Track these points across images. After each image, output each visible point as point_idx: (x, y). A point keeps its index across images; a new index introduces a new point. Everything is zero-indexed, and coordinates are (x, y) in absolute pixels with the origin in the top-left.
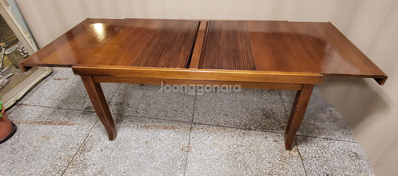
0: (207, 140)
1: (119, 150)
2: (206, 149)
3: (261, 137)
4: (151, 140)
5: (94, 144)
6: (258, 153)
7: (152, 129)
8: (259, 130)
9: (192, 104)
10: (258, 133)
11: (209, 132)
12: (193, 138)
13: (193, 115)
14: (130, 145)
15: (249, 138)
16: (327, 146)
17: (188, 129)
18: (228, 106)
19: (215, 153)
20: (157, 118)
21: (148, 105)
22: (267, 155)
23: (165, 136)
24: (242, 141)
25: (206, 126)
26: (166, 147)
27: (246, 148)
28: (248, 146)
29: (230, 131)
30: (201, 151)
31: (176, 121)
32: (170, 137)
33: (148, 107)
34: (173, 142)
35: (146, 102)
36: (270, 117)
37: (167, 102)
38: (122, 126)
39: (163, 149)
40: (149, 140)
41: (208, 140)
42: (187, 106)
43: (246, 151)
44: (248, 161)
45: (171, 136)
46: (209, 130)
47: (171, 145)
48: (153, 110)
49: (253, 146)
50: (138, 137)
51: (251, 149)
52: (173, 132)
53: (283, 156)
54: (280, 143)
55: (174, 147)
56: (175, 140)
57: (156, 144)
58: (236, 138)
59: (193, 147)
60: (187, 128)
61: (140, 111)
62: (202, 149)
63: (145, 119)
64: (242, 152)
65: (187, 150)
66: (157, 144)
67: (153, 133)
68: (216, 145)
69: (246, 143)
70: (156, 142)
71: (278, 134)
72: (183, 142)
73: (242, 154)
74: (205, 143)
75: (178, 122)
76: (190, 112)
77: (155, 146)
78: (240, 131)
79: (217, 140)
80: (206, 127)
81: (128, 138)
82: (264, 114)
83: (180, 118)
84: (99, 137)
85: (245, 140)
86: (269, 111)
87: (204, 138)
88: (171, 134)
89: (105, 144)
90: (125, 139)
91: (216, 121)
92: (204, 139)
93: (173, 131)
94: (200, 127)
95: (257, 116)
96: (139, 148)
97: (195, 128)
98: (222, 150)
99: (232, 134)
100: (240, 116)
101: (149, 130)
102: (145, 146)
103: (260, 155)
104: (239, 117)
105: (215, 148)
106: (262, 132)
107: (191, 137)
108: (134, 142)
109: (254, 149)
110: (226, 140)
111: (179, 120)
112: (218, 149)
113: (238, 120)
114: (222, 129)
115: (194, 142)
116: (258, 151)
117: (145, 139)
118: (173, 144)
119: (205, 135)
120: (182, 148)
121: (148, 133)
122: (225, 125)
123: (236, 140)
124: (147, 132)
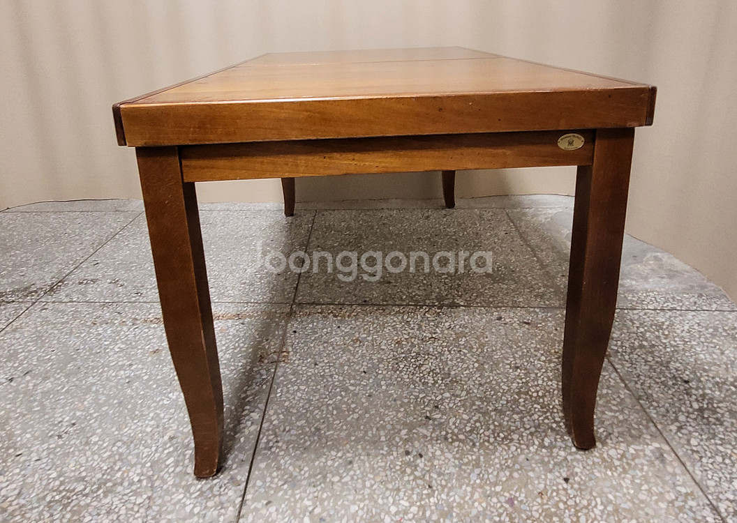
0: (336, 335)
1: (68, 376)
2: (331, 353)
3: (486, 317)
6: (480, 350)
8: (479, 305)
10: (478, 311)
11: (339, 318)
12: (293, 333)
13: (296, 288)
14: (103, 362)
15: (452, 323)
16: (667, 323)
19: (357, 359)
22: (507, 352)
24: (434, 330)
27: (447, 343)
28: (451, 339)
29: (398, 312)
30: (316, 357)
34: (237, 345)
38: (89, 323)
40: (165, 346)
43: (447, 350)
44: (455, 368)
45: (231, 333)
46: (340, 315)
49: (466, 337)
50: (131, 344)
51: (460, 345)
53: (553, 351)
54: (539, 325)
55: (238, 356)
56: (241, 341)
58: (418, 324)
59: (292, 351)
61: (148, 290)
62: (319, 354)
64: (436, 353)
65: (277, 359)
68: (360, 342)
69: (446, 332)
71: (532, 309)
72: (266, 343)
73: (437, 355)
74: (329, 341)
76: (288, 283)
78: (427, 310)
79: (364, 331)
80: (331, 309)
85: (442, 326)
87: (325, 330)
88: (232, 329)
92: (325, 333)
96: (131, 365)
97: (300, 312)
98: (378, 351)
99: (405, 317)
102: (148, 360)
103: (487, 354)
105: (357, 350)
106: (487, 308)
107: (287, 331)
109: (470, 344)
110: (388, 331)
112: (367, 351)
114: (376, 310)
115: (297, 341)
116: (482, 346)
118: (235, 348)
119: (328, 324)
120: (261, 356)
122: (386, 301)
123: (416, 330)
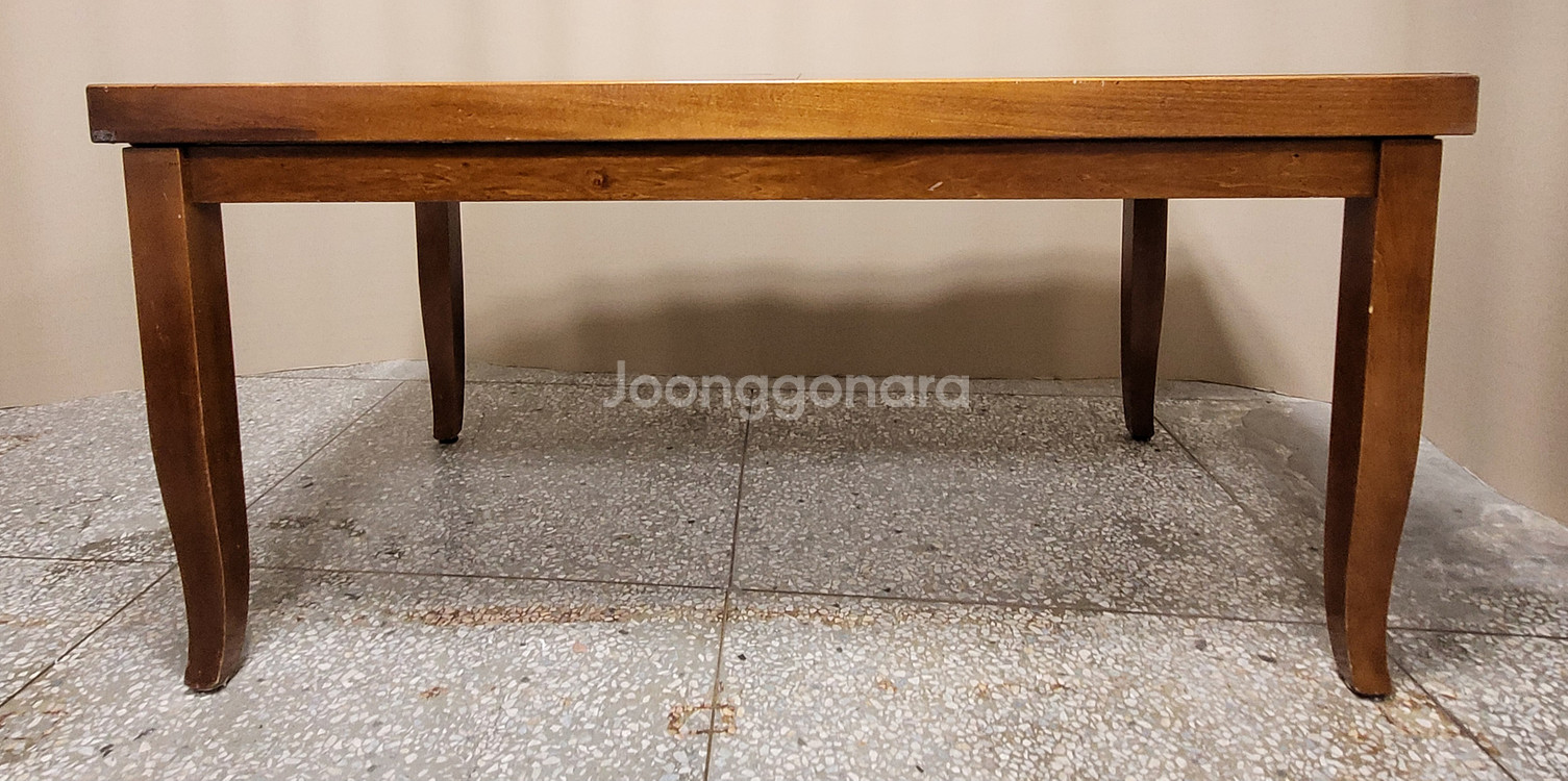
0: (835, 668)
1: (234, 745)
2: (833, 715)
3: (1169, 640)
4: (465, 679)
5: (62, 718)
6: (1178, 723)
7: (480, 627)
8: (1145, 609)
9: (722, 511)
10: (1146, 624)
11: (836, 628)
12: (738, 661)
13: (732, 554)
14: (314, 713)
15: (1094, 651)
17: (708, 620)
18: (929, 512)
19: (895, 732)
20: (516, 574)
21: (463, 522)
22: (1244, 732)
23: (559, 655)
24: (1059, 666)
25: (818, 603)
26: (560, 713)
27: (1098, 700)
28: (1104, 691)
29: (966, 619)
30: (800, 723)
31: (628, 584)
32: (589, 658)
33: (463, 530)
34: (614, 684)
35: (456, 508)
36: (1184, 553)
37: (578, 507)
38: (287, 618)
39: (544, 722)
40: (453, 681)
41: (840, 667)
42: (692, 519)
43: (1100, 718)
44: (1131, 768)
45: (598, 655)
46: (837, 620)
47: (595, 702)
48: (495, 542)
49: (1136, 688)
50: (377, 670)
51: (1127, 707)
52: (610, 636)
53: (1353, 733)
55: (620, 713)
56: (623, 675)
57: (495, 701)
58: (1016, 650)
59: (743, 704)
60: (699, 611)
61: (415, 547)
62: (806, 715)
63: (442, 582)
64: (1076, 725)
65: (708, 723)
66: (501, 696)
67: (484, 646)
68: (895, 689)
69: (1087, 672)
70: (494, 688)
71: (1269, 625)
72: (680, 681)
73: (1082, 733)
74: (824, 684)
75: (641, 588)
76: (714, 542)
77: (490, 709)
78: (1030, 616)
79: (899, 663)
80: (815, 605)
81: (312, 677)
82: (1145, 542)
83: (656, 569)
84: (116, 679)
85: (1074, 659)
86: (1166, 527)
87: (809, 656)
88: (604, 643)
89: (142, 715)
90: (290, 680)
91: (874, 578)
92: (812, 662)
93: (608, 632)
94: (779, 605)
95: (1107, 550)
96: (377, 724)
97: (747, 609)
98: (940, 714)
100: (1009, 550)
101: (455, 631)
102: (415, 715)
104: (1003, 556)
105: (891, 708)
106: (1164, 618)
107: (725, 653)
108: (345, 695)
109: (1152, 706)
110: (954, 665)
111: (647, 581)
112: (915, 713)
113: (1001, 567)
114: (917, 612)
115: (751, 680)
116: (1180, 711)
117: (425, 674)
118: (611, 693)
119: (815, 641)
120: (671, 715)
121: (448, 644)
122: (932, 592)
123: (1015, 664)
124: (445, 641)
